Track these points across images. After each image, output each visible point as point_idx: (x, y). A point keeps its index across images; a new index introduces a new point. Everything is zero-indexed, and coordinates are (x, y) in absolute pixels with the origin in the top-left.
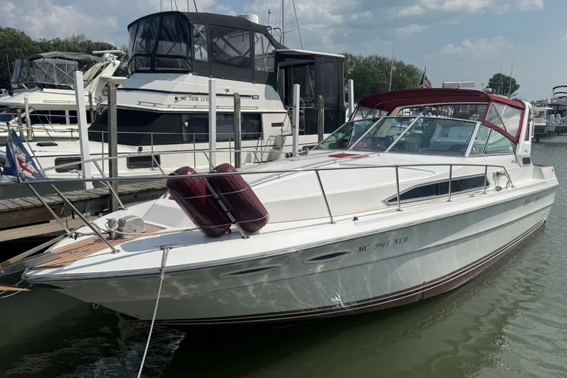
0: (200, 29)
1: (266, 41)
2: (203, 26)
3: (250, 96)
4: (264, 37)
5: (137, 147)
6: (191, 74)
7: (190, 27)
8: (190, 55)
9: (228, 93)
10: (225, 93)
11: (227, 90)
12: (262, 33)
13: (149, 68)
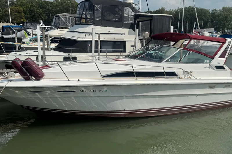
0: (98, 7)
1: (130, 10)
2: (99, 6)
3: (120, 34)
4: (129, 8)
5: (68, 54)
6: (93, 25)
7: (94, 6)
8: (93, 18)
9: (109, 33)
10: (108, 33)
11: (109, 32)
12: (128, 7)
13: (79, 23)
